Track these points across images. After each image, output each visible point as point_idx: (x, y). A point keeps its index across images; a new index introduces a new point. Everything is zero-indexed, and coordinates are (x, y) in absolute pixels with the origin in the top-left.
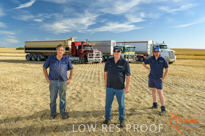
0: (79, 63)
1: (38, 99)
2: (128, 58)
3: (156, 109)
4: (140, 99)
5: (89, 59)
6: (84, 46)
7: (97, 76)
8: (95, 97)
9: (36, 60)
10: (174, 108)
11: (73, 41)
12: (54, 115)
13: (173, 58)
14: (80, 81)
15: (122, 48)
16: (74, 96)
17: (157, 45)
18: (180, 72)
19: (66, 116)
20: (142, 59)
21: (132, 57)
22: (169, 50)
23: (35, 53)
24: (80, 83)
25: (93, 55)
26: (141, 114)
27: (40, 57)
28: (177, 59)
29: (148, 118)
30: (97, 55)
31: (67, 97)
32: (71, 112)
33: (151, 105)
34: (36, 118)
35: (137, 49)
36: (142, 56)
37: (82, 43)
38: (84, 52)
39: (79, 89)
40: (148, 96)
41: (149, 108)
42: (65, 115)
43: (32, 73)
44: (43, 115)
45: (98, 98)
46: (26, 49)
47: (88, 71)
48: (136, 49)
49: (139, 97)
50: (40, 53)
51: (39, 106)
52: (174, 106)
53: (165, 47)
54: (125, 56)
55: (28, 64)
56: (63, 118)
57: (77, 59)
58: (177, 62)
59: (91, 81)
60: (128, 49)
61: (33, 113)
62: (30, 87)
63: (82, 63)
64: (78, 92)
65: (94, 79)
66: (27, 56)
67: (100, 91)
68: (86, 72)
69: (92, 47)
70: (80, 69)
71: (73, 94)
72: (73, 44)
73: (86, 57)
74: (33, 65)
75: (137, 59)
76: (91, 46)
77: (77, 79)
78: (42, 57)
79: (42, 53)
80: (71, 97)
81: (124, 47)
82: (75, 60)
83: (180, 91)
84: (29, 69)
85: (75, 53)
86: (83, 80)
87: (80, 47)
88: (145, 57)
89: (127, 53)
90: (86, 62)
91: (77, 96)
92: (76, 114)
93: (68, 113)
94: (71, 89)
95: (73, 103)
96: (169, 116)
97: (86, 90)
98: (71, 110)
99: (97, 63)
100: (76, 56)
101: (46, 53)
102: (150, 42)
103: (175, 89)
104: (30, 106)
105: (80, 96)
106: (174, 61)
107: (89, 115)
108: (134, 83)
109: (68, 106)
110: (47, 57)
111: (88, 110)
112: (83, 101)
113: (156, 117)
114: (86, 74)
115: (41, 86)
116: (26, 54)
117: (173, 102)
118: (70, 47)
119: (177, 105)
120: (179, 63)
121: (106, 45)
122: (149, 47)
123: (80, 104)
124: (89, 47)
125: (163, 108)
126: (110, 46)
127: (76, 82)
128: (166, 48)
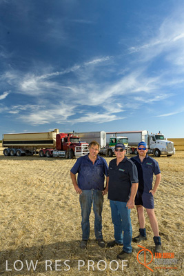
0: (65, 158)
5: (76, 153)
6: (71, 138)
9: (15, 155)
11: (58, 133)
13: (172, 150)
14: (68, 182)
15: (114, 140)
17: (152, 135)
20: (136, 153)
22: (166, 141)
23: (14, 147)
24: (67, 185)
25: (80, 148)
27: (20, 152)
28: (176, 150)
30: (86, 148)
35: (131, 141)
37: (68, 135)
38: (71, 145)
39: (67, 193)
46: (4, 142)
48: (129, 141)
50: (20, 147)
53: (161, 138)
55: (6, 161)
57: (63, 153)
58: (176, 154)
60: (120, 141)
63: (68, 158)
66: (4, 151)
69: (80, 140)
70: (67, 165)
72: (58, 136)
73: (73, 151)
74: (12, 162)
75: (131, 152)
76: (78, 138)
77: (63, 178)
78: (22, 152)
79: (22, 147)
81: (116, 139)
82: (60, 155)
84: (6, 167)
85: (60, 147)
87: (66, 140)
90: (73, 156)
100: (62, 150)
101: (27, 146)
102: (145, 133)
105: (69, 203)
106: (173, 154)
112: (73, 210)
115: (21, 189)
116: (3, 149)
118: (55, 140)
120: (179, 156)
121: (96, 136)
122: (143, 137)
124: (76, 140)
126: (100, 137)
127: (63, 184)
128: (163, 139)
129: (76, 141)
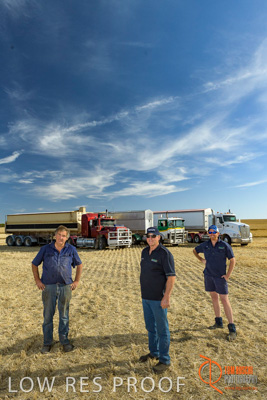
0: (93, 249)
1: (24, 315)
2: (173, 238)
3: (220, 329)
4: (193, 310)
5: (110, 242)
6: (102, 220)
7: (123, 271)
8: (119, 309)
9: (23, 245)
10: (251, 326)
11: (85, 213)
12: (48, 344)
14: (95, 281)
15: (164, 223)
16: (83, 308)
17: (218, 215)
18: (259, 261)
19: (70, 347)
20: (197, 240)
21: (181, 236)
22: (239, 224)
23: (21, 233)
24: (94, 285)
25: (116, 235)
26: (196, 338)
27: (29, 240)
28: (254, 237)
29: (208, 345)
30: (124, 234)
31: (72, 311)
32: (78, 339)
33: (213, 322)
34: (18, 351)
35: (188, 223)
36: (197, 235)
37: (99, 216)
38: (103, 229)
39: (92, 296)
40: (207, 306)
41: (210, 328)
42: (67, 345)
43: (15, 269)
44: (31, 346)
45: (124, 312)
46: (8, 227)
47: (108, 262)
48: (185, 224)
49: (193, 307)
50: (30, 233)
51: (24, 329)
52: (251, 322)
53: (232, 219)
54: (169, 235)
55: (9, 253)
56: (65, 350)
57: (91, 241)
58: (254, 243)
59: (113, 280)
60: (173, 224)
61: (14, 342)
62: (12, 294)
63: (98, 249)
64: (90, 302)
65: (119, 276)
66: (7, 239)
67: (127, 298)
68: (105, 264)
69: (115, 222)
70: (95, 258)
71: (82, 304)
72: (84, 217)
73: (105, 239)
74: (18, 254)
75: (189, 239)
76: (113, 220)
77: (89, 276)
78: (33, 240)
79: (33, 234)
80: (79, 310)
81: (166, 221)
82: (87, 244)
83: (260, 295)
84: (10, 261)
85: (86, 232)
86: (100, 280)
87: (95, 222)
88: (201, 236)
89: (172, 231)
90: (105, 246)
91: (89, 308)
92: (86, 343)
93: (73, 341)
94: (80, 295)
95: (81, 321)
96: (243, 341)
97: (104, 297)
98: (78, 335)
99: (123, 247)
100: (89, 237)
101: (40, 232)
102: (208, 212)
103: (252, 291)
104: (9, 330)
105: (94, 308)
106: (249, 242)
107: (109, 343)
108: (184, 281)
109: (73, 327)
110: (41, 239)
111: (106, 334)
112: (99, 317)
113: (221, 343)
114: (105, 269)
115: (29, 292)
116: (7, 235)
117: (249, 315)
118: (80, 222)
119: (256, 320)
120: (258, 245)
121: (139, 217)
122: (206, 219)
123: (93, 323)
124: (110, 222)
125: (231, 327)
126: (144, 219)
127: (88, 284)
128: (234, 221)
129: (110, 225)
